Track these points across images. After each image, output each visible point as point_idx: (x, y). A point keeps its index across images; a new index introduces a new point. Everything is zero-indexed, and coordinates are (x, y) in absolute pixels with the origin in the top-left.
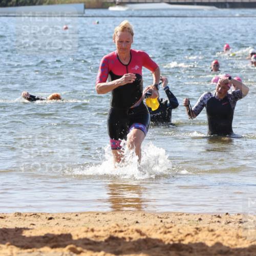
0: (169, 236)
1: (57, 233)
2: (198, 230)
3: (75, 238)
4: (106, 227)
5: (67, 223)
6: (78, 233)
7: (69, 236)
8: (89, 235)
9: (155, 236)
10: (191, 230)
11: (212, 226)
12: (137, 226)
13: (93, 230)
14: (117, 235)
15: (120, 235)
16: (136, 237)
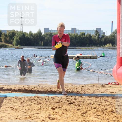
0: (29, 89)
1: (9, 88)
2: (34, 88)
3: (12, 89)
4: (18, 87)
5: (11, 87)
6: (13, 88)
7: (11, 89)
8: (15, 89)
9: (27, 89)
10: (33, 88)
11: (37, 87)
12: (24, 87)
13: (16, 88)
14: (20, 89)
15: (21, 89)
16: (23, 89)
